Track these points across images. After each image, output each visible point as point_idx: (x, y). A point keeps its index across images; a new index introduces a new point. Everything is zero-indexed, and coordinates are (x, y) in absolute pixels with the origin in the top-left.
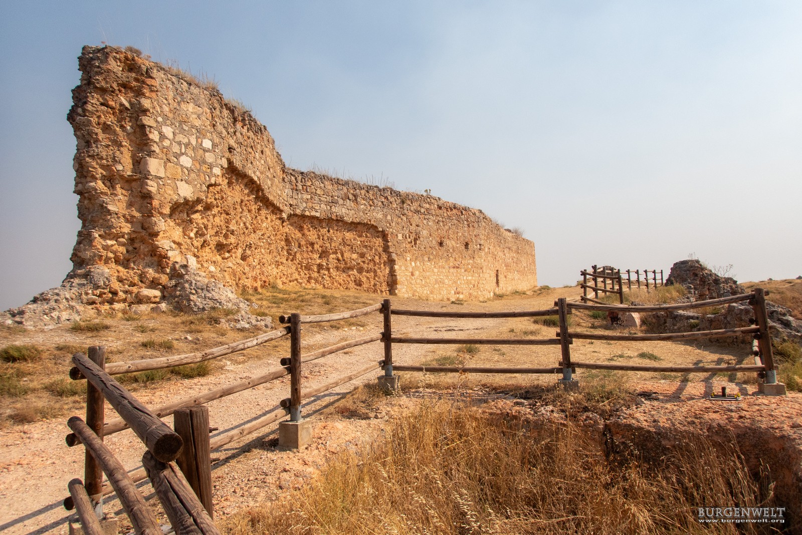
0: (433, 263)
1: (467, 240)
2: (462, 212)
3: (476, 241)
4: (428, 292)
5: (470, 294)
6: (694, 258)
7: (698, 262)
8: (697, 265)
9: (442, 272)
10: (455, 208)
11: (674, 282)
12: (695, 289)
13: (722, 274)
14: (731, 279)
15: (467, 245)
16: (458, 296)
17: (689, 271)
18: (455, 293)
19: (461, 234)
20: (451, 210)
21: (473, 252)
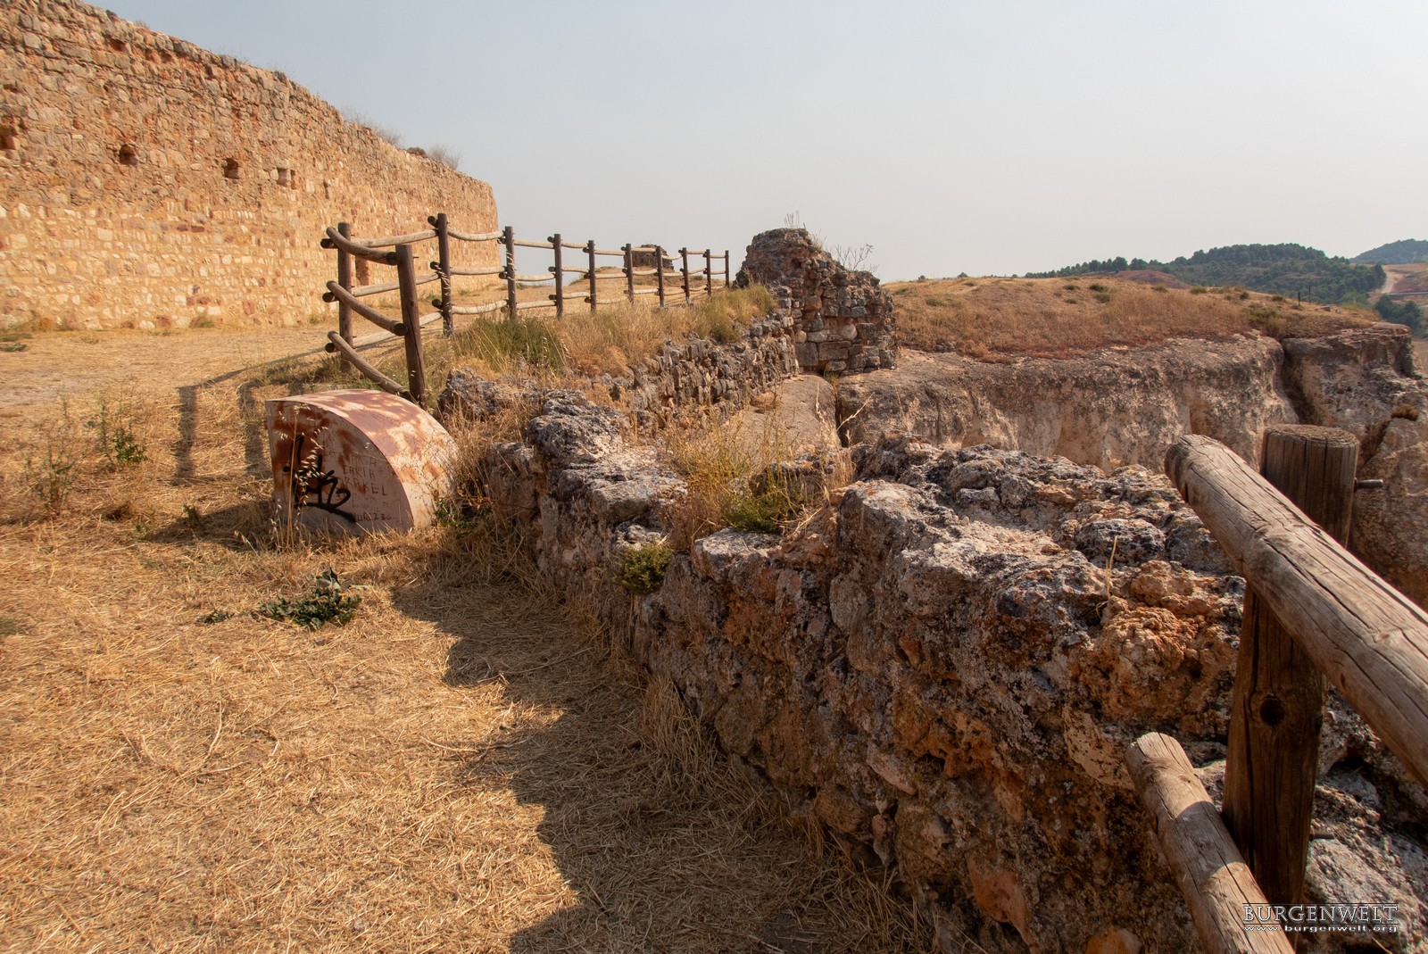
0: (93, 212)
1: (230, 153)
2: (209, 71)
3: (266, 159)
4: (76, 300)
5: (249, 306)
6: (797, 225)
7: (803, 233)
8: (801, 241)
9: (134, 240)
10: (181, 54)
11: (751, 279)
12: (795, 296)
13: (851, 264)
14: (867, 275)
15: (231, 168)
16: (201, 309)
17: (785, 254)
18: (190, 302)
19: (205, 134)
20: (166, 57)
21: (254, 190)
